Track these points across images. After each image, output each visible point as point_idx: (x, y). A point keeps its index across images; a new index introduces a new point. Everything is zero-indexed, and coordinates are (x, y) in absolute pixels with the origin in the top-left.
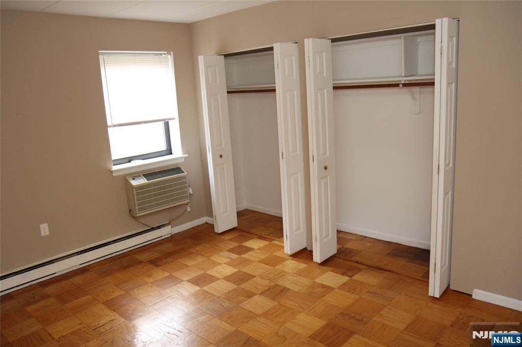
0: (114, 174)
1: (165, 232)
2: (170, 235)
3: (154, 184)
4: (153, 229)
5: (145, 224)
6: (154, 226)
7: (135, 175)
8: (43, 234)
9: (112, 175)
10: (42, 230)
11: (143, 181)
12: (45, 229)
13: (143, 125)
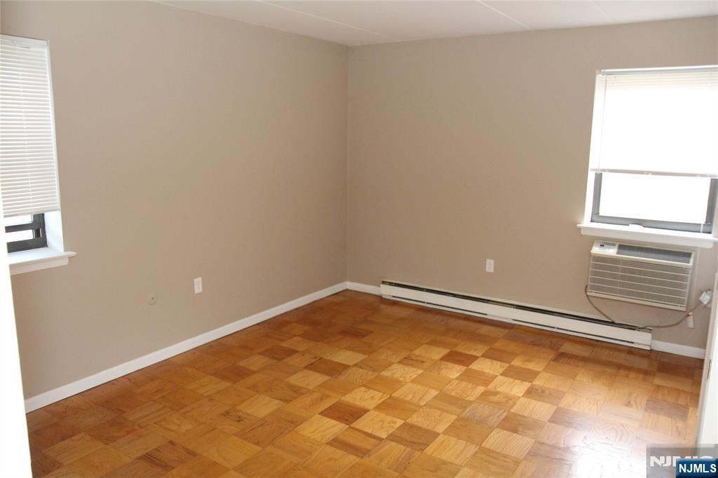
0: (583, 233)
1: (641, 340)
2: (649, 349)
3: (626, 262)
4: (612, 324)
5: (601, 312)
6: (617, 322)
7: (605, 242)
8: (487, 270)
9: (580, 233)
10: (487, 265)
11: (612, 252)
12: (490, 266)
13: (650, 176)
